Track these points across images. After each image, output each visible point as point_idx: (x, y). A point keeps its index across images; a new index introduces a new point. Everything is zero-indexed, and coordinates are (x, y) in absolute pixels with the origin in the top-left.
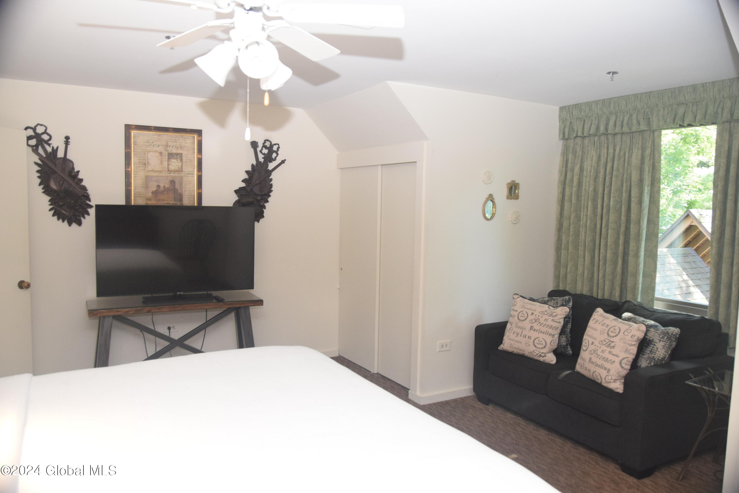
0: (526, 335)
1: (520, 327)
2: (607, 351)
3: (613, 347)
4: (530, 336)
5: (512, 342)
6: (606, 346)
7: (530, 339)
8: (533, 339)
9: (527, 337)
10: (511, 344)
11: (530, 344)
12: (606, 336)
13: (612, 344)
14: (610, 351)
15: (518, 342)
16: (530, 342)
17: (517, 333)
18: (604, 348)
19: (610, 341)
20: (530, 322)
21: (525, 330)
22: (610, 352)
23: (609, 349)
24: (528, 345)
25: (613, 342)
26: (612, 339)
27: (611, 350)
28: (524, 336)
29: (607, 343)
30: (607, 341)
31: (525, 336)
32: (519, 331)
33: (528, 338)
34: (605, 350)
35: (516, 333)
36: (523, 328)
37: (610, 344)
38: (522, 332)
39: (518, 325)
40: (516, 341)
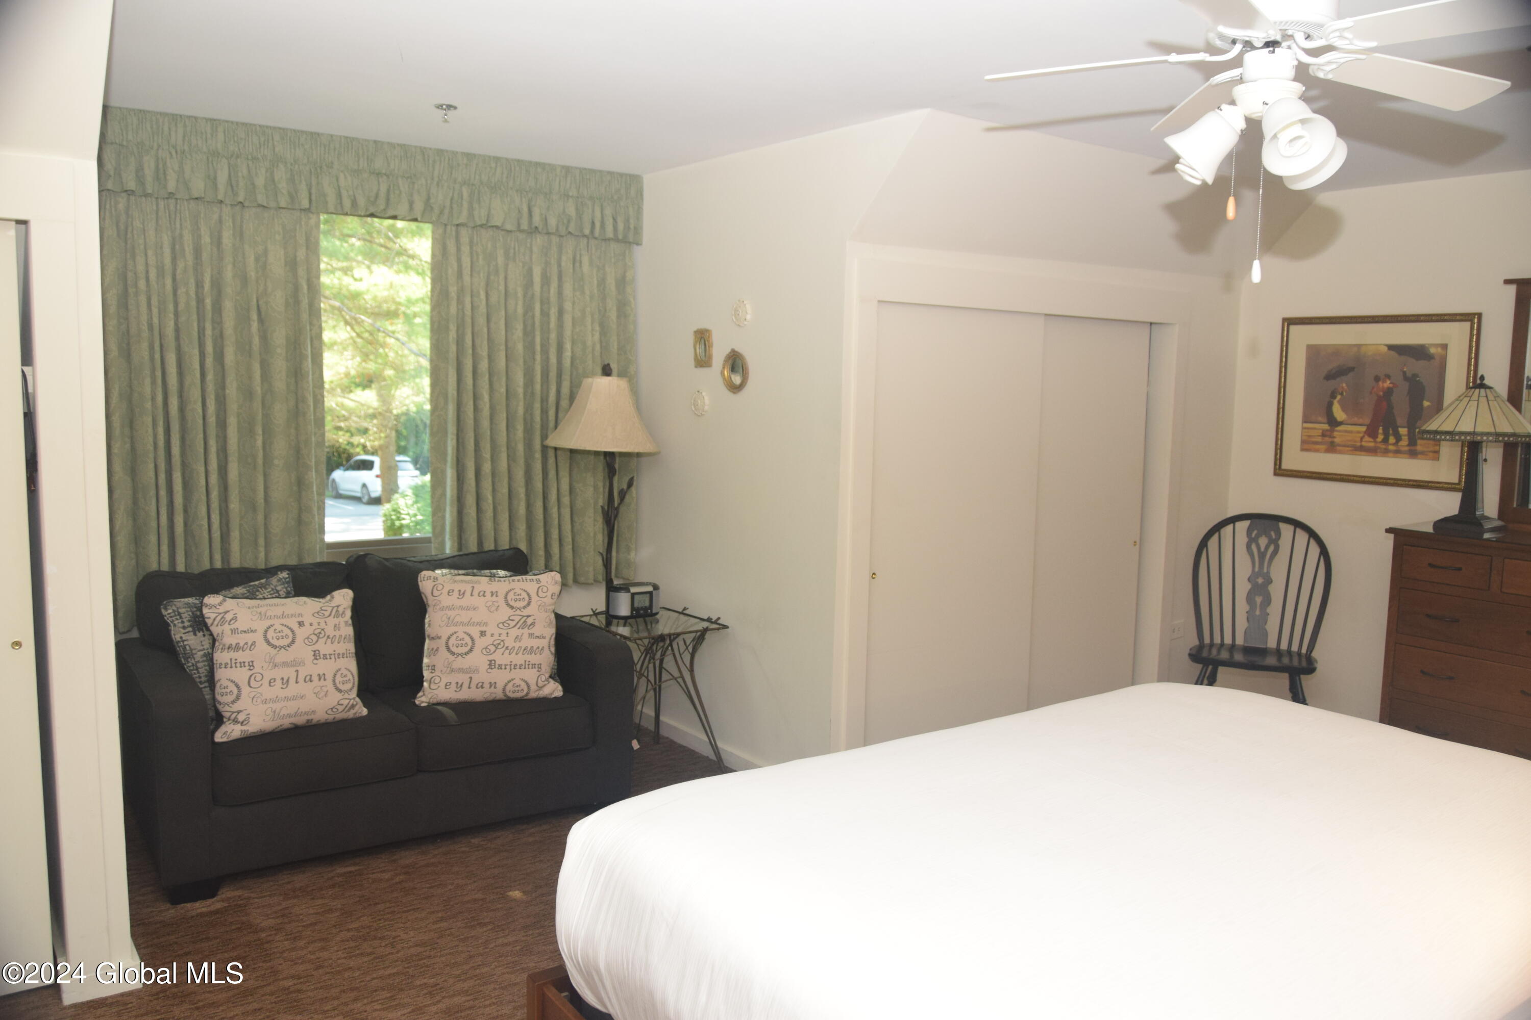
0: (311, 676)
1: (285, 664)
2: (526, 636)
3: (533, 624)
4: (321, 674)
5: (277, 706)
6: (519, 628)
7: (325, 680)
8: (329, 677)
9: (315, 678)
10: (275, 712)
11: (327, 691)
12: (505, 612)
13: (530, 621)
14: (529, 634)
15: (294, 698)
16: (326, 686)
17: (283, 679)
18: (514, 632)
19: (524, 616)
20: (308, 643)
21: (304, 664)
22: (531, 635)
23: (526, 631)
24: (322, 694)
25: (528, 616)
26: (526, 612)
27: (530, 631)
28: (307, 680)
29: (518, 623)
30: (517, 618)
31: (309, 677)
32: (290, 673)
33: (320, 679)
34: (520, 635)
35: (279, 682)
36: (296, 664)
37: (525, 621)
38: (297, 671)
39: (278, 660)
40: (287, 699)
